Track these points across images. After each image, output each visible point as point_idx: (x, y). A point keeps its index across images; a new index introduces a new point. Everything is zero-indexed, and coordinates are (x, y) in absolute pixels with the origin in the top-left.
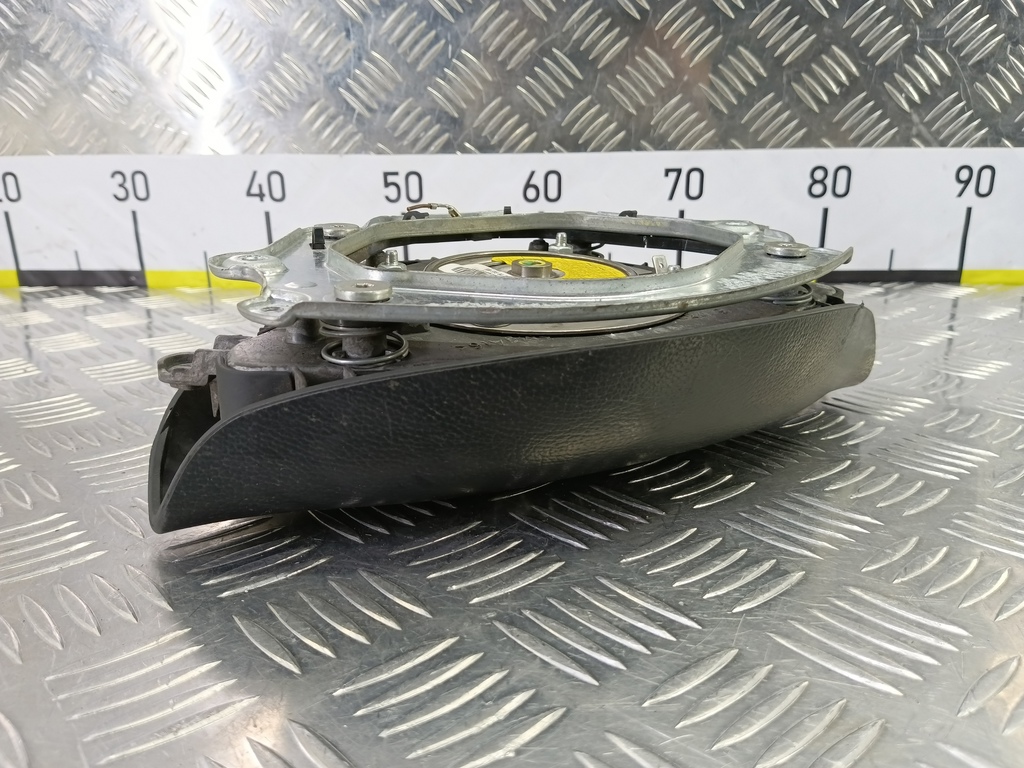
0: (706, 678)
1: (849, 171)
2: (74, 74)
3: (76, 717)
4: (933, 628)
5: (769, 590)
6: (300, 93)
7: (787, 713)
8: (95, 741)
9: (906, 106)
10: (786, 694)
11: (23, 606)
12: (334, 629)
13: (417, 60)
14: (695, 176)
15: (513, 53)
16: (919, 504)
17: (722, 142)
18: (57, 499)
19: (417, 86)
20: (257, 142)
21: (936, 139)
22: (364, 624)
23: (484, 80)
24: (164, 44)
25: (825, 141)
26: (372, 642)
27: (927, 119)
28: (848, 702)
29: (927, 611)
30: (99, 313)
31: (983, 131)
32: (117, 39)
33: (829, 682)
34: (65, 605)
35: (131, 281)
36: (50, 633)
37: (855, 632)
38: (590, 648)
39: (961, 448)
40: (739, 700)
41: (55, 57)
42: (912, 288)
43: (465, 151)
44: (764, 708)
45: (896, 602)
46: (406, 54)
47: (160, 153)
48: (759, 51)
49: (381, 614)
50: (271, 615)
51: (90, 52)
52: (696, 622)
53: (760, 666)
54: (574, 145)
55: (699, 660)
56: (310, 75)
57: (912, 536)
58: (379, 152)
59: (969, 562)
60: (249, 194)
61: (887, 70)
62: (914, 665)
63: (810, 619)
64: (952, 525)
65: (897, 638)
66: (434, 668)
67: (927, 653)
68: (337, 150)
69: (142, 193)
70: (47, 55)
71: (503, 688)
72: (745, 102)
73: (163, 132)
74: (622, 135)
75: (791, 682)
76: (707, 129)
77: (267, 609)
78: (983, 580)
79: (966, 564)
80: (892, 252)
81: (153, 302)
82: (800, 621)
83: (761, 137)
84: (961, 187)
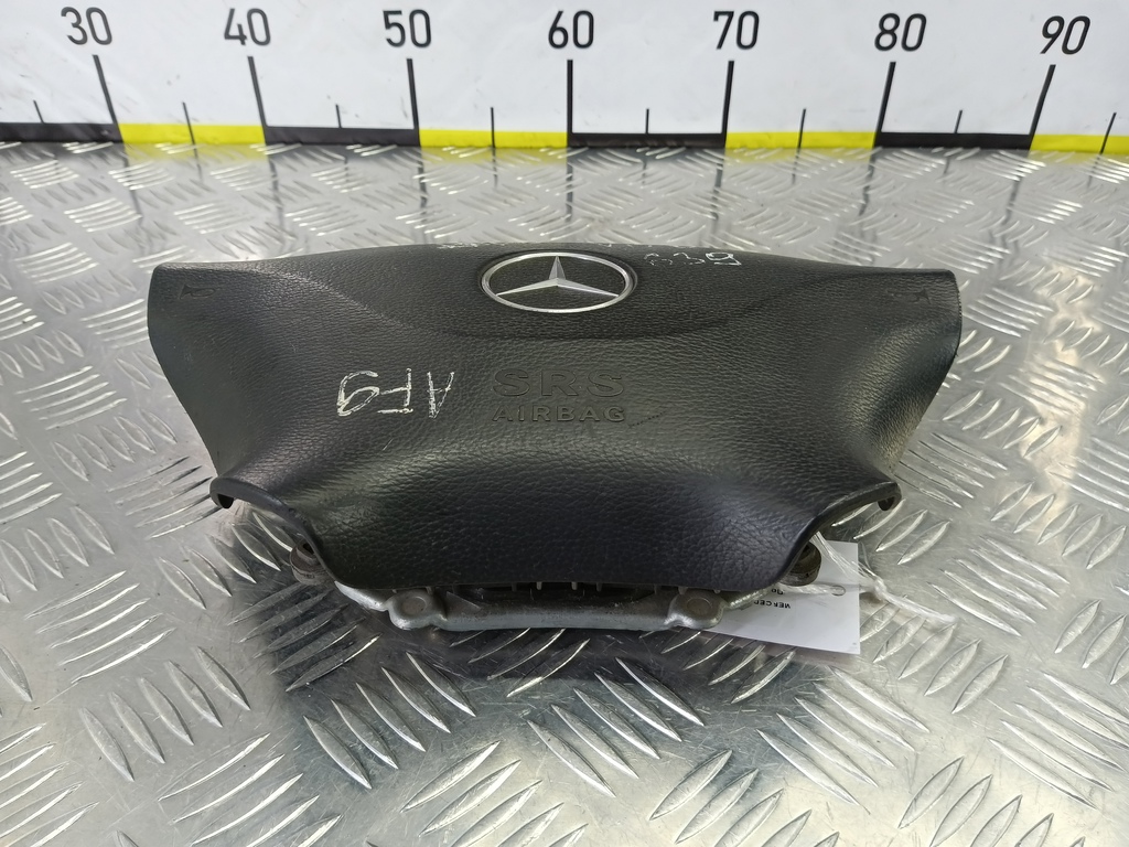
1: (923, 19)
5: (763, 676)
14: (749, 21)
35: (104, 137)
40: (726, 813)
42: (976, 157)
44: (745, 822)
49: (431, 712)
53: (747, 772)
55: (699, 765)
60: (227, 36)
63: (795, 711)
69: (102, 35)
78: (953, 658)
80: (961, 113)
82: (787, 715)
84: (1048, 40)
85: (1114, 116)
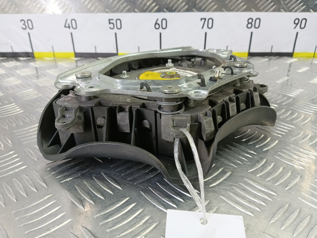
1: (260, 19)
3: (22, 225)
4: (266, 192)
5: (220, 180)
8: (27, 233)
11: (4, 186)
12: (94, 194)
14: (211, 21)
16: (268, 146)
17: (219, 9)
18: (11, 146)
20: (67, 9)
21: (288, 9)
22: (103, 193)
25: (253, 10)
26: (105, 199)
27: (286, 3)
29: (265, 186)
30: (20, 68)
31: (304, 7)
33: (234, 212)
34: (16, 185)
35: (30, 56)
36: (12, 196)
39: (284, 124)
42: (277, 58)
43: (135, 12)
45: (256, 183)
47: (36, 13)
49: (108, 188)
50: (76, 189)
52: (198, 190)
54: (171, 10)
57: (264, 158)
58: (107, 12)
59: (280, 168)
60: (65, 27)
62: (259, 206)
63: (231, 189)
64: (277, 154)
65: (255, 196)
66: (123, 208)
67: (263, 202)
68: (93, 12)
69: (31, 27)
71: (142, 214)
73: (36, 6)
74: (187, 7)
75: (224, 212)
76: (215, 5)
77: (75, 187)
78: (283, 175)
79: (279, 169)
80: (272, 46)
81: (37, 64)
83: (232, 8)
84: (295, 25)
85: (316, 47)
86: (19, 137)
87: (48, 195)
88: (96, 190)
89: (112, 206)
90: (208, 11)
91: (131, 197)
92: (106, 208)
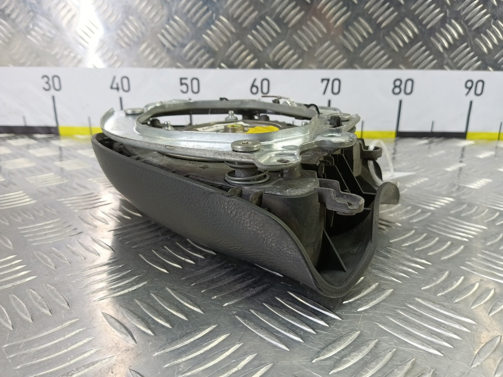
0: (344, 347)
1: (412, 81)
2: (23, 25)
3: (18, 367)
4: (458, 319)
5: (375, 299)
6: (138, 37)
7: (385, 366)
9: (441, 49)
10: (385, 355)
12: (153, 320)
13: (197, 21)
14: (336, 83)
15: (246, 18)
16: (449, 253)
17: (349, 66)
18: (11, 248)
19: (197, 35)
20: (116, 62)
21: (456, 66)
22: (168, 318)
23: (231, 32)
24: (69, 11)
25: (401, 66)
26: (173, 327)
27: (452, 55)
28: (416, 359)
29: (454, 311)
30: (35, 148)
31: (479, 63)
32: (45, 7)
33: (406, 349)
34: (14, 305)
35: (52, 132)
36: (6, 321)
37: (418, 322)
38: (285, 331)
39: (469, 224)
40: (361, 359)
41: (13, 16)
42: (442, 141)
43: (221, 67)
44: (374, 363)
45: (438, 306)
46: (192, 18)
47: (67, 66)
48: (369, 20)
49: (177, 311)
51: (31, 14)
52: (338, 316)
53: (371, 340)
54: (276, 65)
55: (341, 337)
56: (143, 28)
57: (446, 271)
58: (178, 67)
59: (475, 284)
60: (112, 88)
61: (432, 31)
62: (449, 340)
63: (396, 315)
64: (465, 265)
65: (439, 325)
66: (206, 342)
67: (455, 334)
68: (156, 66)
69: (57, 87)
70: (9, 15)
71: (241, 352)
72: (362, 46)
73: (68, 56)
74: (300, 61)
75: (388, 349)
76: (343, 59)
78: (482, 294)
79: (473, 286)
80: (433, 123)
81: (62, 143)
82: (392, 316)
83: (369, 63)
84: (467, 90)
85: (501, 124)
86: (26, 236)
87: (71, 319)
88: (157, 313)
89: (186, 338)
90: (333, 68)
91: (219, 325)
92: (174, 340)
